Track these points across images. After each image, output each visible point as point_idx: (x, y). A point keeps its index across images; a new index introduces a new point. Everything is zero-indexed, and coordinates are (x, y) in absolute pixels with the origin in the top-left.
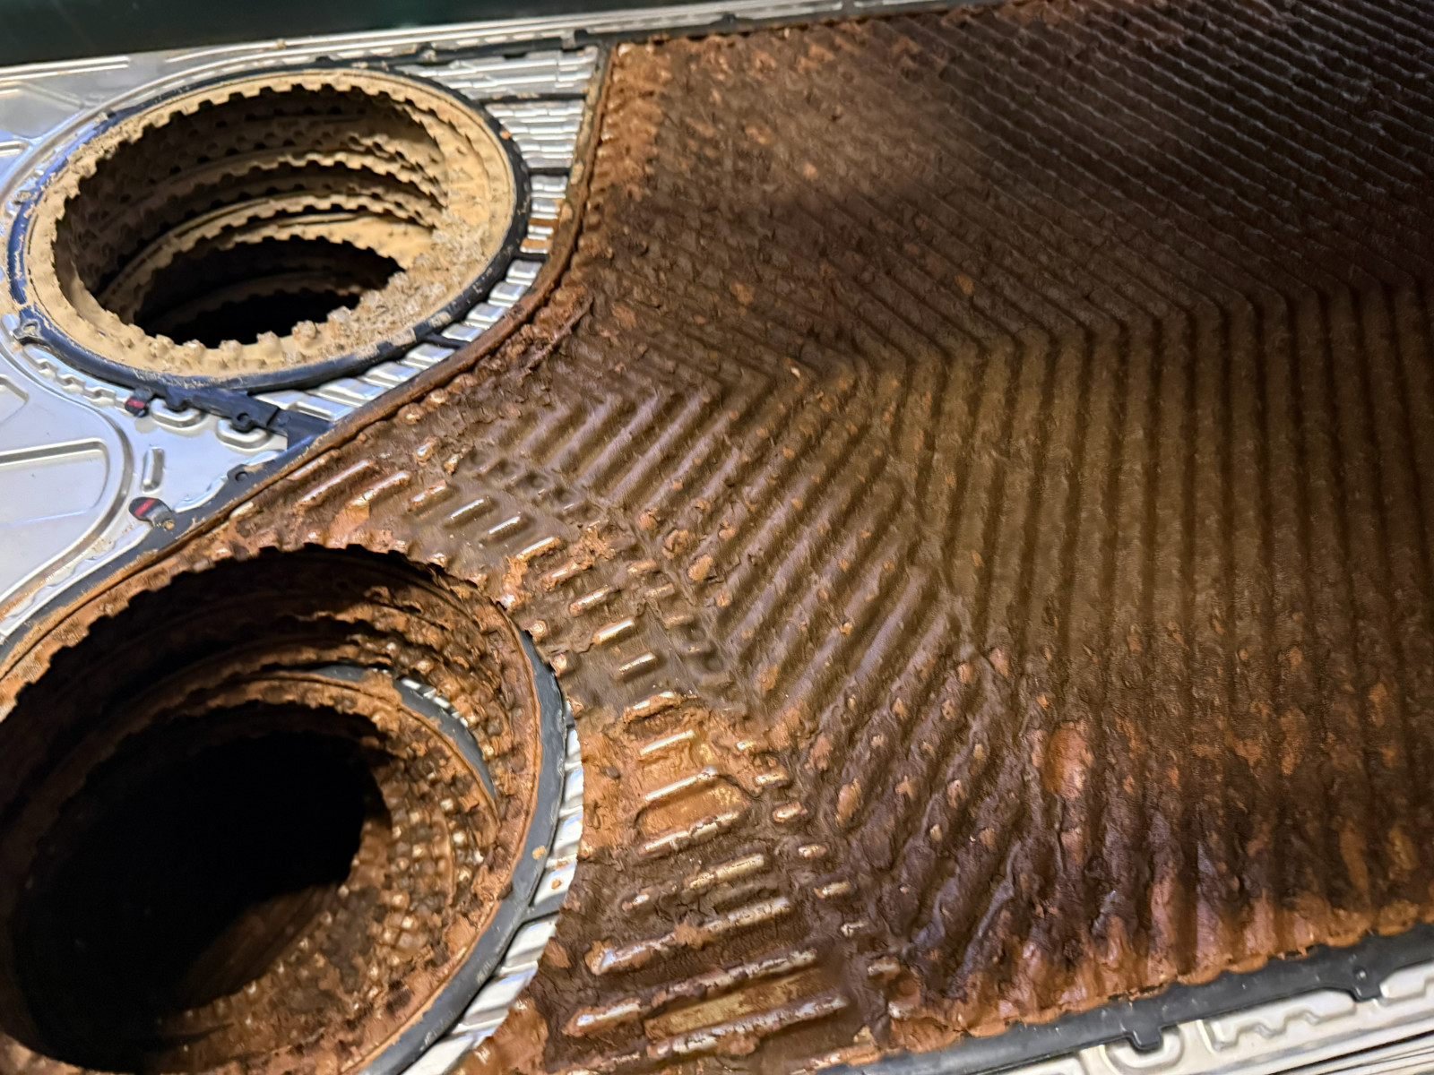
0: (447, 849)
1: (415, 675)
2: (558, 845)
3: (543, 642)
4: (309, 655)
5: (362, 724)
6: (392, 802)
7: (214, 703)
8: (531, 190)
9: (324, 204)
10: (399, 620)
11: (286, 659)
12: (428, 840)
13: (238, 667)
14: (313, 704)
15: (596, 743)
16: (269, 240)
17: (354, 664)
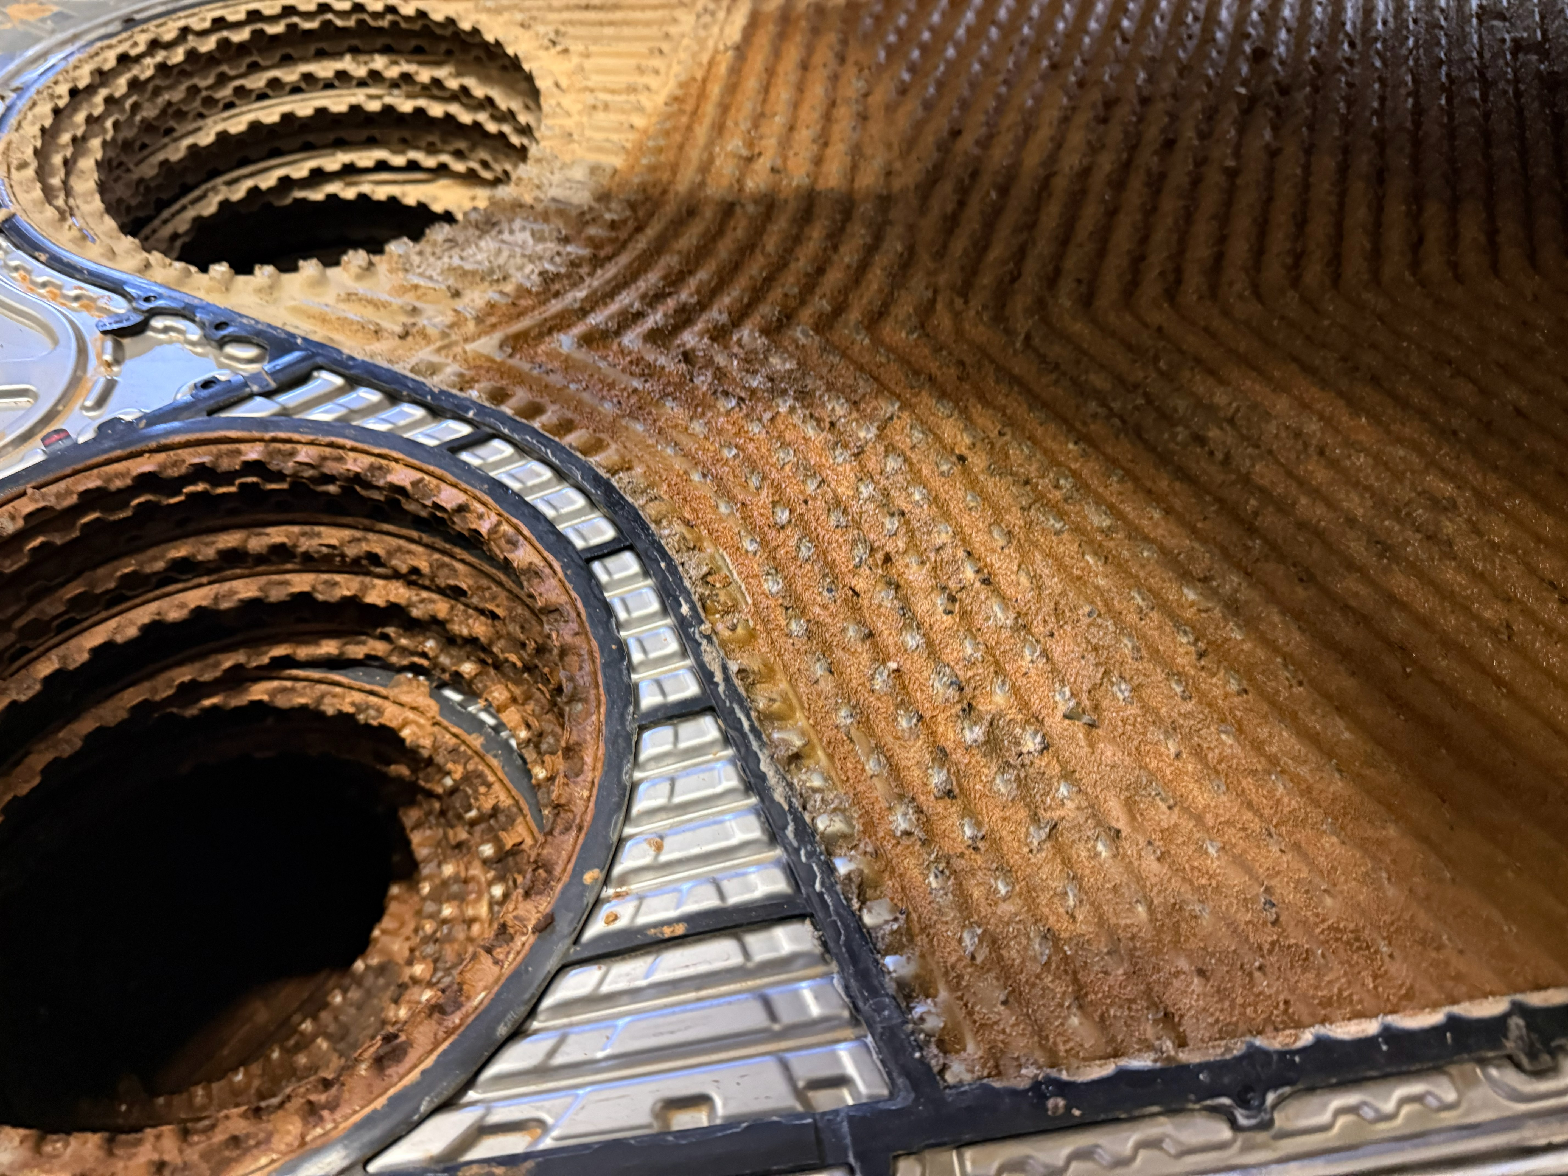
0: (483, 910)
6: (422, 852)
9: (399, 160)
12: (460, 899)
14: (330, 711)
16: (332, 198)
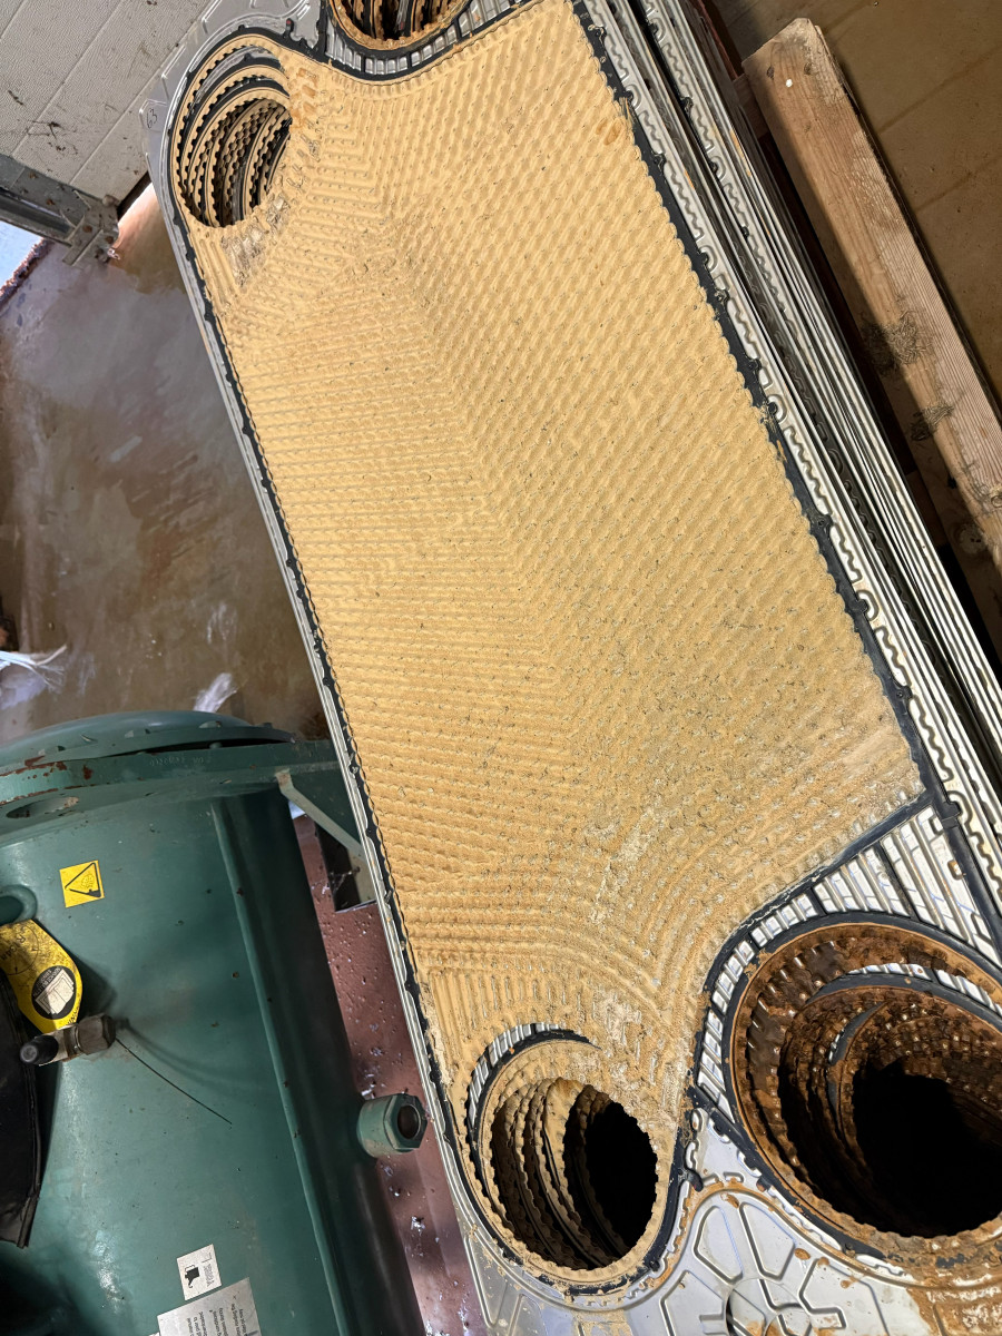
1: (827, 1055)
2: (902, 972)
3: (809, 993)
4: (827, 1113)
5: (856, 1078)
7: (864, 1163)
8: (546, 1031)
10: (803, 1066)
11: (833, 1126)
13: (843, 1151)
15: (853, 962)
17: (827, 1089)
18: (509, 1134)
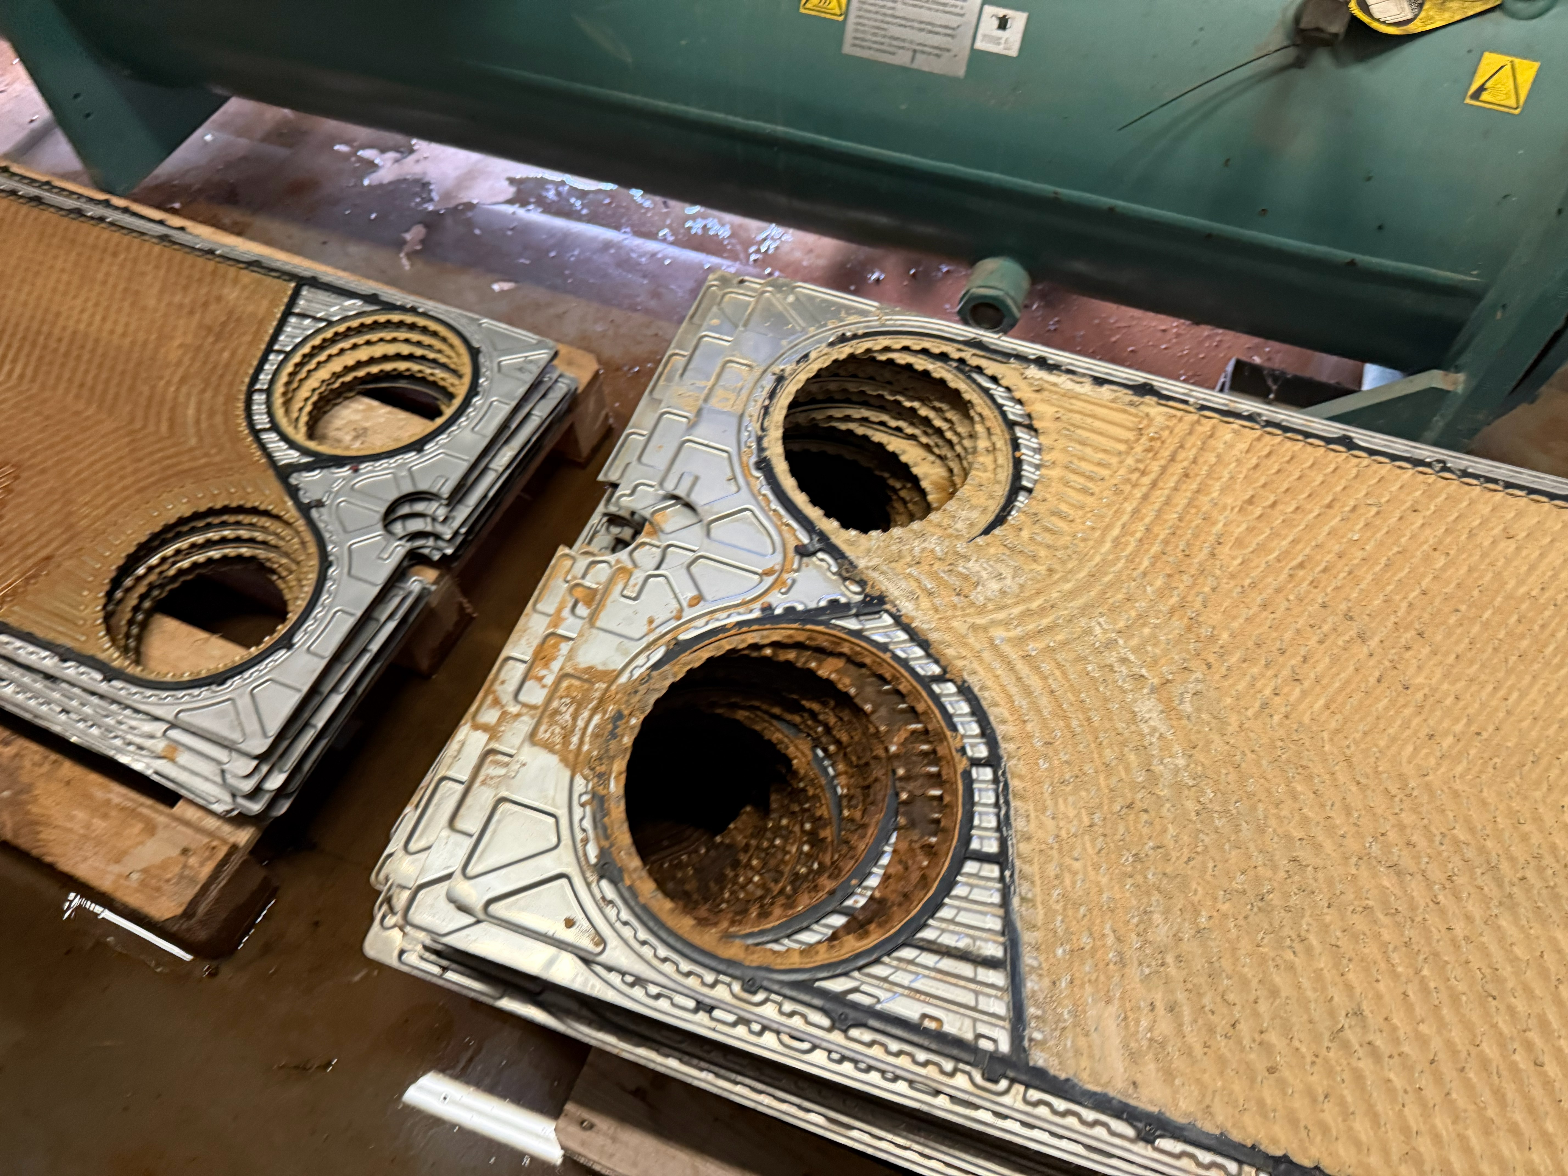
0: (795, 850)
1: (825, 750)
2: (864, 884)
3: (901, 779)
6: (774, 806)
10: (832, 720)
12: (785, 839)
14: (767, 737)
18: (937, 404)
